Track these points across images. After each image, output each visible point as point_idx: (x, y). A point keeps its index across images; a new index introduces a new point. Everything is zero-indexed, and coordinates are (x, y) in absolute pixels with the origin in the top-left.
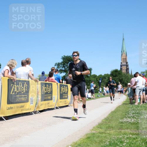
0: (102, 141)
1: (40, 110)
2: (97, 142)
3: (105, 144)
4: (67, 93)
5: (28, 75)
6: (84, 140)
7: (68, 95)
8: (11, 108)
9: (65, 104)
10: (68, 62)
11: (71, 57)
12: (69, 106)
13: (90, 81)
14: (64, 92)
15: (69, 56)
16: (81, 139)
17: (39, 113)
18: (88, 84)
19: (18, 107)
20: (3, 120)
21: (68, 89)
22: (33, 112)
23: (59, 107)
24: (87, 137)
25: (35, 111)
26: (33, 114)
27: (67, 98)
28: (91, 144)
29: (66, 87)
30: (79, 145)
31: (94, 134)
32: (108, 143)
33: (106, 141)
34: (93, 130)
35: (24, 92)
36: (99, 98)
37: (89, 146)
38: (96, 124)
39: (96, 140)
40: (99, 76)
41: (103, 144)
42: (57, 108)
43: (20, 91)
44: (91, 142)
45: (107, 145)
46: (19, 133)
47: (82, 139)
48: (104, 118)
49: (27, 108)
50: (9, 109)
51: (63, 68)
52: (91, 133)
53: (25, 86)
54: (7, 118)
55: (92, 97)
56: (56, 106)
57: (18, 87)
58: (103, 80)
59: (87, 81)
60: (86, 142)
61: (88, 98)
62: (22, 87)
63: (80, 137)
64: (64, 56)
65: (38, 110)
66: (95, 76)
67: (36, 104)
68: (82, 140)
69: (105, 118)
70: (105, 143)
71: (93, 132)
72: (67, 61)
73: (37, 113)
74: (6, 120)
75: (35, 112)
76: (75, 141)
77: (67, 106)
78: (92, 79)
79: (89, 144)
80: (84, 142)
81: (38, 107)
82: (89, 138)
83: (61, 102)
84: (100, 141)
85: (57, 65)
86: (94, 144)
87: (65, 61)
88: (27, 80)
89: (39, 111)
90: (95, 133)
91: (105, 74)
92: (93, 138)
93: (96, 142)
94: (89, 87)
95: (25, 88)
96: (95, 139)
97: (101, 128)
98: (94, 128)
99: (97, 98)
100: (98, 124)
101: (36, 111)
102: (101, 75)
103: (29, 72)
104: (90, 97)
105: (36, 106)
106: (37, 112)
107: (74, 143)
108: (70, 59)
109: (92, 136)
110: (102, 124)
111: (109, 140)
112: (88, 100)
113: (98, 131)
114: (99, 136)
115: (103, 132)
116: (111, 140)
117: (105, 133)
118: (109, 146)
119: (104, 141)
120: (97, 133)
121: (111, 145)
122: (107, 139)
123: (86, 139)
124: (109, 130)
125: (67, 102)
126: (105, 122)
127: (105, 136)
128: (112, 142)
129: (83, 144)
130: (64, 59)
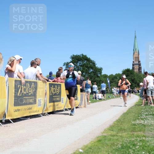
0: (113, 144)
2: (109, 145)
3: (117, 148)
5: (36, 75)
6: (95, 143)
7: (77, 96)
8: (19, 110)
10: (78, 62)
11: (80, 57)
12: (79, 108)
13: (101, 81)
15: (78, 55)
16: (92, 141)
17: (47, 115)
18: (99, 84)
19: (25, 109)
20: (11, 122)
22: (41, 114)
23: (69, 109)
24: (98, 140)
26: (41, 116)
27: (77, 99)
28: (102, 147)
30: (90, 148)
31: (105, 136)
32: (120, 146)
33: (118, 144)
34: (104, 132)
35: (32, 93)
36: (110, 99)
37: (100, 149)
38: (107, 126)
39: (108, 143)
40: (110, 75)
41: (115, 147)
42: (66, 110)
43: (27, 92)
44: (102, 145)
45: (119, 149)
46: (28, 136)
47: (92, 142)
48: (115, 120)
49: (35, 110)
50: (16, 111)
52: (102, 136)
53: (33, 87)
54: (15, 120)
55: (103, 97)
56: (65, 108)
57: (25, 88)
58: (115, 80)
59: (98, 81)
60: (97, 146)
61: (98, 99)
62: (30, 89)
63: (91, 140)
64: (73, 55)
66: (106, 76)
67: (45, 106)
68: (93, 143)
69: (117, 120)
70: (117, 146)
71: (104, 134)
72: (76, 60)
73: (46, 116)
74: (14, 122)
75: (44, 114)
76: (85, 144)
77: (77, 107)
78: (103, 79)
79: (100, 147)
80: (95, 145)
81: (47, 109)
82: (100, 141)
84: (112, 144)
86: (105, 147)
87: (74, 61)
88: (35, 81)
89: (47, 113)
90: (106, 135)
91: (116, 74)
92: (105, 141)
93: (107, 145)
94: (100, 87)
95: (33, 89)
96: (106, 142)
97: (112, 130)
98: (105, 130)
99: (108, 99)
100: (109, 126)
101: (44, 113)
102: (112, 75)
103: (37, 73)
104: (101, 98)
105: (44, 108)
107: (85, 146)
108: (79, 58)
109: (103, 139)
110: (114, 126)
111: (121, 143)
112: (98, 101)
113: (110, 133)
114: (110, 139)
115: (114, 134)
116: (124, 143)
117: (117, 136)
118: (121, 149)
119: (116, 144)
120: (108, 136)
121: (123, 148)
122: (119, 142)
123: (97, 142)
124: (121, 132)
125: (76, 103)
126: (117, 124)
127: (116, 138)
128: (125, 145)
129: (94, 147)
130: (74, 59)
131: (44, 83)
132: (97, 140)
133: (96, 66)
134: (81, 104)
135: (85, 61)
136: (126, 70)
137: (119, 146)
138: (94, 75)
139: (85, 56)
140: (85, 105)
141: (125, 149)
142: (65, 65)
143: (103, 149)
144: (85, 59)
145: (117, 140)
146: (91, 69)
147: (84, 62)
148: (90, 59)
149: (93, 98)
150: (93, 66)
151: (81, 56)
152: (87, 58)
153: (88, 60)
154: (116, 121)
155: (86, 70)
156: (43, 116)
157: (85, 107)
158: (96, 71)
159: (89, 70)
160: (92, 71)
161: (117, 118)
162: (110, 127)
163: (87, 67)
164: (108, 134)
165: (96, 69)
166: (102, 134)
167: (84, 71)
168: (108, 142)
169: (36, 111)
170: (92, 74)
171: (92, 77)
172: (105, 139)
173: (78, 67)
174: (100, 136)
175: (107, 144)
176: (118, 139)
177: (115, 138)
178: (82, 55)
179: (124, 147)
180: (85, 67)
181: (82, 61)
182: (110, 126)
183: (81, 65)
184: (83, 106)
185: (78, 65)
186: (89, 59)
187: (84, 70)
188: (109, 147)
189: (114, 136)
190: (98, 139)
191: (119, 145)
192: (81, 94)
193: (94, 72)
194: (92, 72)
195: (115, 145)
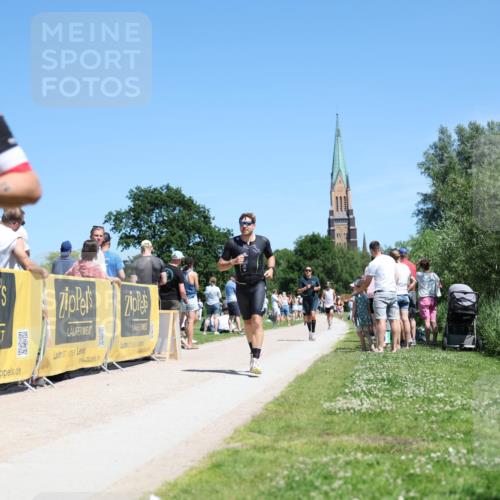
0: (262, 475)
1: (52, 374)
2: (247, 478)
3: (273, 487)
4: (147, 315)
5: (13, 252)
6: (201, 472)
7: (148, 322)
9: (140, 351)
10: (152, 211)
11: (161, 193)
12: (153, 360)
14: (135, 310)
15: (155, 190)
16: (192, 469)
17: (48, 384)
21: (149, 300)
22: (27, 381)
23: (120, 363)
24: (213, 464)
25: (35, 377)
26: (27, 388)
27: (146, 332)
28: (226, 485)
29: (142, 294)
30: (185, 491)
31: (236, 452)
32: (282, 483)
33: (277, 474)
34: (232, 438)
37: (217, 492)
38: (244, 417)
41: (267, 486)
42: (111, 366)
44: (226, 479)
45: (279, 490)
47: (194, 472)
48: (270, 399)
49: (6, 367)
51: (135, 230)
52: (228, 450)
55: (233, 326)
56: (109, 360)
60: (207, 482)
63: (190, 464)
64: (138, 188)
65: (44, 374)
67: (39, 354)
68: (196, 475)
69: (277, 399)
70: (274, 483)
71: (233, 445)
72: (148, 206)
73: (42, 386)
75: (35, 383)
76: (171, 479)
77: (147, 359)
79: (218, 487)
80: (201, 479)
81: (46, 364)
82: (217, 466)
83: (125, 345)
84: (256, 477)
85: (113, 218)
86: (235, 487)
87: (140, 206)
88: (7, 270)
89: (48, 378)
90: (240, 449)
92: (234, 467)
93: (242, 480)
96: (238, 470)
97: (259, 432)
98: (236, 431)
100: (250, 419)
101: (38, 379)
103: (13, 245)
104: (226, 327)
105: (37, 361)
106: (41, 382)
107: (169, 484)
108: (156, 198)
109: (230, 459)
110: (264, 419)
111: (286, 473)
112: (218, 339)
113: (252, 442)
114: (253, 460)
115: (266, 444)
116: (294, 472)
117: (275, 450)
118: (286, 491)
119: (269, 475)
120: (247, 450)
121: (292, 488)
122: (279, 470)
123: (209, 469)
124: (287, 437)
125: (145, 346)
126: (276, 411)
127: (272, 458)
128: (297, 478)
129: (199, 487)
130: (139, 200)
131: (37, 278)
132: (209, 464)
133: (214, 223)
134: (159, 349)
135: (178, 208)
136: (306, 237)
137: (277, 483)
138: (205, 254)
139: (178, 192)
140: (176, 351)
141: (297, 492)
142: (110, 219)
143: (226, 492)
144: (175, 202)
145: (274, 462)
146: (197, 235)
147: (174, 209)
148: (192, 202)
149: (202, 330)
150: (203, 225)
151: (164, 192)
152: (184, 197)
153: (187, 204)
154: (271, 403)
155: (180, 236)
156: (35, 386)
157: (174, 356)
158: (212, 241)
159: (189, 236)
160: (198, 240)
161: (277, 393)
162: (253, 421)
163: (183, 227)
164: (246, 444)
165: (211, 235)
166: (224, 446)
167: (172, 242)
168: (245, 470)
169: (10, 372)
170: (200, 251)
171: (200, 259)
172: (235, 462)
173: (154, 228)
174: (218, 452)
175: (240, 477)
176: (277, 459)
177: (269, 455)
178: (168, 187)
179: (294, 485)
180: (178, 226)
181: (168, 207)
182: (253, 417)
183: (164, 222)
184: (166, 354)
185: (154, 221)
186: (190, 200)
187: (172, 238)
188: (248, 484)
189: (264, 449)
190: (214, 460)
191: (278, 479)
192: (161, 315)
193: (204, 245)
194: (198, 244)
195: (266, 478)
